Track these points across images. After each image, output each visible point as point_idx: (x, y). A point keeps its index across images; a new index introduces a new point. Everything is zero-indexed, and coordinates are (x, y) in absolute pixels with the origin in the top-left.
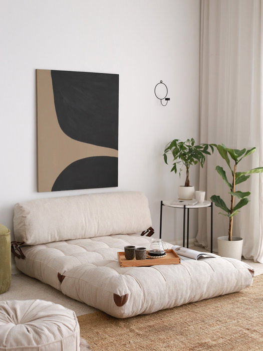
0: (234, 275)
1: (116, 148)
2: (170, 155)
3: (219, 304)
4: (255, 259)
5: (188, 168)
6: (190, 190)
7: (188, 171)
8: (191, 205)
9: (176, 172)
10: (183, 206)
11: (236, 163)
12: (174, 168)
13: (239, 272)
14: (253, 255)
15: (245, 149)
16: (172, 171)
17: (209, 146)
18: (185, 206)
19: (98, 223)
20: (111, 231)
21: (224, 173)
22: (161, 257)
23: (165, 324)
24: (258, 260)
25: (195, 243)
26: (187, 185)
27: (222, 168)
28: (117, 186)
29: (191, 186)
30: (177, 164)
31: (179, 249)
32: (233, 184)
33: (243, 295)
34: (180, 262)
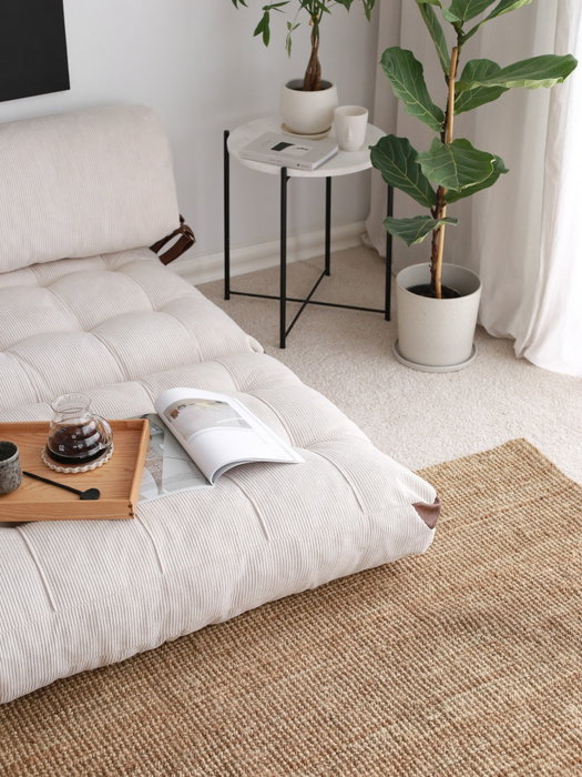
5: (316, 21)
6: (315, 103)
7: (315, 33)
8: (307, 168)
9: (266, 40)
10: (276, 171)
11: (461, 39)
12: (263, 28)
16: (257, 33)
18: (284, 170)
21: (417, 68)
26: (313, 82)
27: (410, 54)
28: (68, 88)
29: (326, 86)
30: (271, 11)
31: (174, 414)
32: (447, 113)
33: (390, 584)
34: (131, 515)
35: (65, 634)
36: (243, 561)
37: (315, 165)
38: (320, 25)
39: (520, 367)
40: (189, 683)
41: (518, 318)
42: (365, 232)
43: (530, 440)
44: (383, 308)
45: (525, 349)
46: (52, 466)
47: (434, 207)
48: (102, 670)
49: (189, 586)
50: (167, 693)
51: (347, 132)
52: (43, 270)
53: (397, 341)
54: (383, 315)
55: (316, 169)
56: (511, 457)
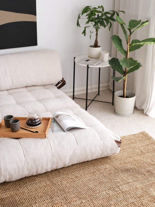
1: (35, 14)
3: (78, 173)
5: (97, 31)
6: (97, 50)
7: (97, 34)
8: (93, 65)
9: (85, 35)
11: (131, 34)
12: (84, 32)
15: (140, 21)
16: (83, 33)
17: (116, 13)
18: (88, 66)
26: (96, 46)
27: (118, 37)
28: (37, 45)
29: (99, 47)
30: (86, 28)
32: (127, 51)
33: (109, 161)
34: (45, 137)
35: (28, 163)
36: (72, 150)
37: (95, 65)
38: (98, 32)
39: (145, 117)
40: (57, 180)
41: (145, 104)
42: (109, 86)
43: (146, 132)
44: (112, 102)
45: (146, 112)
46: (27, 126)
47: (124, 75)
49: (59, 155)
50: (52, 182)
51: (104, 57)
52: (28, 88)
53: (115, 110)
54: (112, 104)
55: (96, 65)
56: (141, 135)
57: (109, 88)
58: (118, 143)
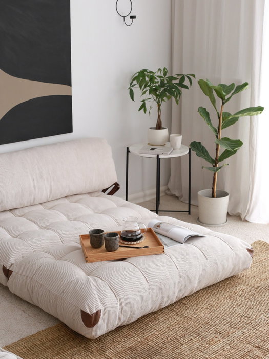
0: (230, 260)
1: (69, 83)
2: (137, 90)
3: (213, 299)
4: (243, 217)
5: (159, 106)
6: (164, 133)
7: (159, 109)
8: (166, 154)
9: (145, 111)
10: (155, 156)
11: (223, 103)
12: (143, 107)
13: (236, 255)
14: (240, 212)
15: (233, 85)
16: (140, 109)
17: (186, 77)
18: (158, 156)
19: (51, 185)
20: (67, 193)
21: (208, 114)
22: (138, 242)
23: (151, 343)
24: (246, 218)
25: (167, 191)
26: (159, 127)
27: (205, 109)
28: (72, 132)
29: (164, 128)
30: (146, 101)
31: (159, 226)
32: (219, 129)
33: (240, 281)
34: (164, 252)
36: (201, 267)
38: (161, 107)
39: (246, 223)
41: (242, 206)
42: (168, 189)
44: (188, 210)
45: (246, 216)
47: (214, 164)
48: (161, 310)
50: (182, 316)
52: (70, 198)
53: (198, 218)
54: (188, 213)
55: (169, 154)
56: (259, 246)
57: (168, 193)
58: (250, 251)
